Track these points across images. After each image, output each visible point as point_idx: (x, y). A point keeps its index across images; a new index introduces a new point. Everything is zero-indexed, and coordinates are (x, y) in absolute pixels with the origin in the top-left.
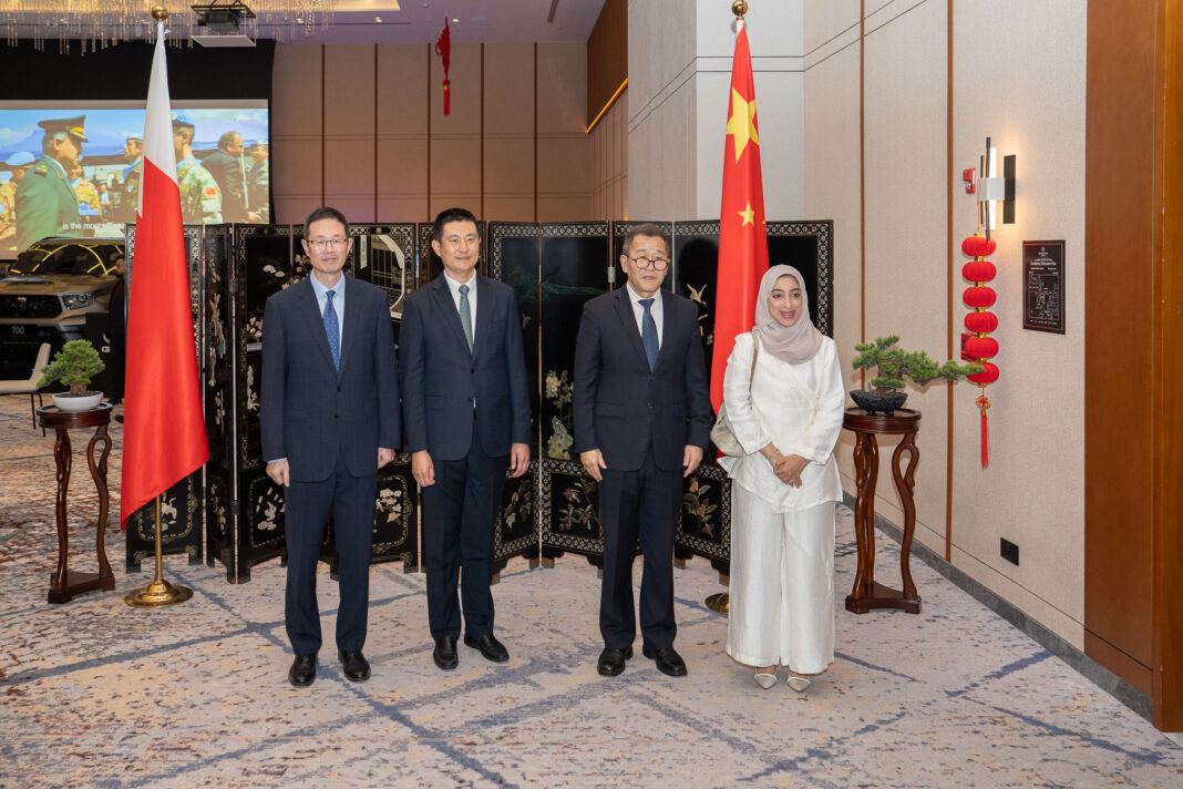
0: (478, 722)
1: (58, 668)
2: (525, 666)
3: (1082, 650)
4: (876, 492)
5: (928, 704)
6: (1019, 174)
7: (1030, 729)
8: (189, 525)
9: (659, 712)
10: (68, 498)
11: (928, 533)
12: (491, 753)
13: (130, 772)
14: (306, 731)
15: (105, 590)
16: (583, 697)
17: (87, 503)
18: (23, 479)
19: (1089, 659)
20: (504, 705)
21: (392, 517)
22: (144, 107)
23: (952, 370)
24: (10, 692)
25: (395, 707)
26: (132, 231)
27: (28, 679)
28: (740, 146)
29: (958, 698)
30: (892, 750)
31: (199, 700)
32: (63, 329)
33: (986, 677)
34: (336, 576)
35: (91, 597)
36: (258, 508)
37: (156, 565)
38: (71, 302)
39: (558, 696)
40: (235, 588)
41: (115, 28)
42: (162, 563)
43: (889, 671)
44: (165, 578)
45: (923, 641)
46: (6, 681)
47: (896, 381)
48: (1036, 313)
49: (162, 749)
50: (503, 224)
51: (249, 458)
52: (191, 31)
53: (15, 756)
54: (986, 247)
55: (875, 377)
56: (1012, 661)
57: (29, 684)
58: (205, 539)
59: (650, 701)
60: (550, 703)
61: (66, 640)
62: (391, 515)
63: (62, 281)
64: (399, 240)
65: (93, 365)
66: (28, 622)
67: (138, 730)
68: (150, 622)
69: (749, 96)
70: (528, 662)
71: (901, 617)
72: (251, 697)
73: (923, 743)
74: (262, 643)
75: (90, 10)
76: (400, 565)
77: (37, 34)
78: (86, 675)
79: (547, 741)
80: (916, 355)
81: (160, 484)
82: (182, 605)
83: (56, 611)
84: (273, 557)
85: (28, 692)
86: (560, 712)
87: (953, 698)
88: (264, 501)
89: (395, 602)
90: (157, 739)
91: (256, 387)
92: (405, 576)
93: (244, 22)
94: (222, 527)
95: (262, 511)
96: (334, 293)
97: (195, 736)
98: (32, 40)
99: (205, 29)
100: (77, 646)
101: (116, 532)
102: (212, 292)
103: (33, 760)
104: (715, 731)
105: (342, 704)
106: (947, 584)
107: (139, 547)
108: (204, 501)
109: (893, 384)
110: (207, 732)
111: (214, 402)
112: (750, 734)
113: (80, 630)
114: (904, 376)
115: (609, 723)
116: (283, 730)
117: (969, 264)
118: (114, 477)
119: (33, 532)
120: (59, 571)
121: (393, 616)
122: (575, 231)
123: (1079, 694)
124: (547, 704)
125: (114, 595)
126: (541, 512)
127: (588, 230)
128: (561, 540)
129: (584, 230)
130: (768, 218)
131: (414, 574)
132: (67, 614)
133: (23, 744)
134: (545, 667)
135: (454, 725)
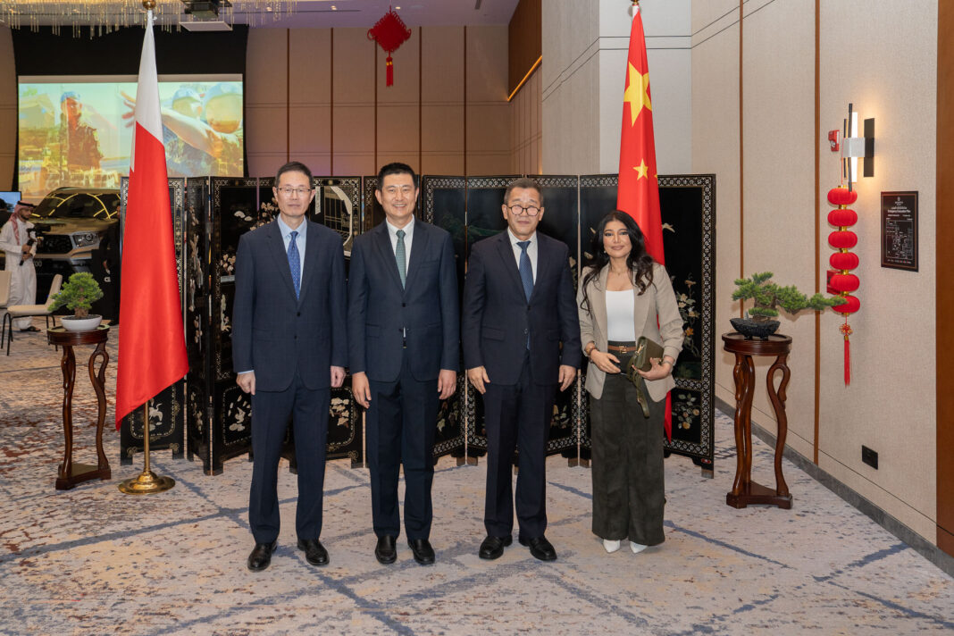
0: (411, 596)
1: (62, 544)
2: (451, 549)
3: (935, 543)
4: (754, 404)
5: (799, 588)
6: (877, 135)
7: (888, 611)
8: (173, 426)
9: (565, 590)
10: (73, 402)
11: (798, 440)
12: (422, 622)
13: (119, 633)
14: (266, 600)
15: (102, 479)
16: (500, 576)
17: (90, 406)
18: (38, 386)
19: (940, 551)
20: (433, 581)
21: (341, 421)
22: (136, 81)
23: (818, 302)
24: (22, 564)
25: (341, 581)
26: (126, 182)
27: (38, 552)
28: (635, 112)
29: (825, 583)
30: (766, 627)
31: (178, 573)
32: (74, 263)
33: (850, 565)
34: (294, 470)
35: (91, 485)
36: (230, 412)
37: (145, 459)
38: (80, 240)
39: (479, 574)
40: (210, 479)
41: (118, 16)
42: (150, 458)
43: (764, 558)
44: (152, 470)
45: (794, 533)
46: (19, 555)
47: (770, 311)
48: (893, 253)
49: (146, 614)
50: (435, 177)
51: (222, 371)
52: (179, 19)
53: (25, 617)
54: (849, 197)
55: (752, 307)
56: (872, 552)
57: (38, 557)
58: (185, 438)
59: (558, 581)
60: (472, 580)
61: (70, 520)
62: (340, 419)
63: (74, 223)
64: (347, 191)
65: (93, 293)
66: (39, 505)
67: (127, 597)
68: (139, 507)
69: (644, 70)
70: (455, 545)
71: (774, 512)
72: (221, 571)
73: (794, 622)
74: (231, 525)
75: (97, 2)
76: (349, 461)
77: (54, 21)
78: (85, 551)
79: (469, 612)
80: (787, 289)
81: (148, 391)
82: (166, 492)
83: (62, 496)
84: (243, 453)
85: (38, 563)
86: (481, 588)
87: (821, 583)
88: (235, 407)
89: (343, 492)
90: (142, 605)
91: (229, 313)
92: (352, 471)
93: (222, 10)
94: (200, 428)
95: (233, 415)
96: (297, 233)
97: (175, 603)
98: (50, 27)
99: (190, 16)
100: (79, 525)
101: (113, 431)
102: (192, 233)
103: (39, 621)
104: (613, 607)
105: (297, 579)
106: (815, 484)
107: (131, 444)
108: (185, 406)
109: (767, 314)
110: (184, 600)
111: (193, 325)
112: (643, 610)
113: (81, 512)
114: (777, 307)
115: (523, 598)
116: (247, 599)
117: (834, 211)
118: (111, 384)
119: (45, 430)
120: (65, 463)
121: (341, 504)
122: (496, 183)
123: (932, 582)
124: (470, 582)
125: (110, 483)
126: (466, 418)
127: (507, 183)
128: (483, 442)
129: (503, 183)
130: (660, 172)
131: (360, 469)
132: (71, 499)
133: (32, 607)
134: (469, 549)
135: (391, 598)
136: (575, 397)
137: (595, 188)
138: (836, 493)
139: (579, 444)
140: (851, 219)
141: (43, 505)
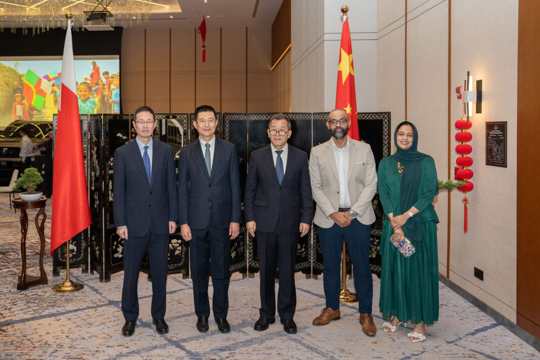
0: (217, 350)
1: (22, 320)
2: (239, 324)
3: (515, 323)
5: (437, 347)
6: (484, 89)
8: (82, 255)
9: (304, 347)
10: (26, 241)
14: (136, 352)
15: (43, 284)
16: (267, 339)
17: (35, 244)
18: (5, 232)
19: (519, 327)
20: (229, 342)
21: (177, 252)
22: (62, 59)
23: (450, 185)
25: (178, 341)
26: (56, 117)
27: (8, 324)
28: (345, 77)
29: (452, 344)
31: (86, 336)
33: (466, 335)
35: (37, 287)
36: (114, 247)
37: (67, 273)
39: (255, 338)
40: (103, 284)
41: (48, 23)
42: (69, 272)
44: (71, 279)
48: (492, 157)
49: (69, 358)
50: (230, 114)
51: (110, 224)
52: (83, 24)
54: (467, 125)
56: (480, 327)
57: (8, 327)
58: (89, 262)
59: (300, 342)
60: (251, 341)
61: (25, 307)
62: (176, 251)
64: (180, 122)
65: (38, 180)
66: (8, 298)
67: (58, 349)
69: (349, 52)
70: (242, 322)
72: (111, 335)
74: (115, 310)
75: (36, 14)
76: (181, 275)
77: (13, 25)
78: (34, 323)
79: (250, 359)
81: (68, 235)
82: (79, 292)
83: (21, 293)
84: (121, 270)
85: (8, 330)
86: (256, 346)
87: (450, 345)
88: (117, 244)
89: (178, 292)
90: (67, 354)
92: (183, 280)
93: (108, 19)
94: (97, 256)
95: (116, 248)
96: (148, 147)
97: (84, 352)
98: (10, 29)
99: (90, 22)
100: (30, 310)
101: (48, 257)
102: (93, 146)
104: (331, 357)
105: (153, 340)
106: (447, 289)
107: (59, 265)
108: (89, 243)
110: (90, 351)
111: (94, 197)
112: (348, 359)
113: (32, 303)
115: (280, 351)
116: (125, 351)
117: (458, 133)
118: (48, 232)
119: (10, 257)
120: (22, 275)
121: (177, 299)
122: (265, 117)
123: (514, 345)
124: (250, 342)
125: (47, 286)
126: (248, 251)
127: (271, 117)
128: (257, 265)
129: (269, 117)
130: (358, 111)
131: (188, 279)
132: (26, 295)
133: (6, 354)
134: (249, 324)
135: (205, 351)
136: (310, 239)
137: (322, 120)
138: (460, 294)
139: (312, 266)
140: (469, 137)
141: (10, 298)
